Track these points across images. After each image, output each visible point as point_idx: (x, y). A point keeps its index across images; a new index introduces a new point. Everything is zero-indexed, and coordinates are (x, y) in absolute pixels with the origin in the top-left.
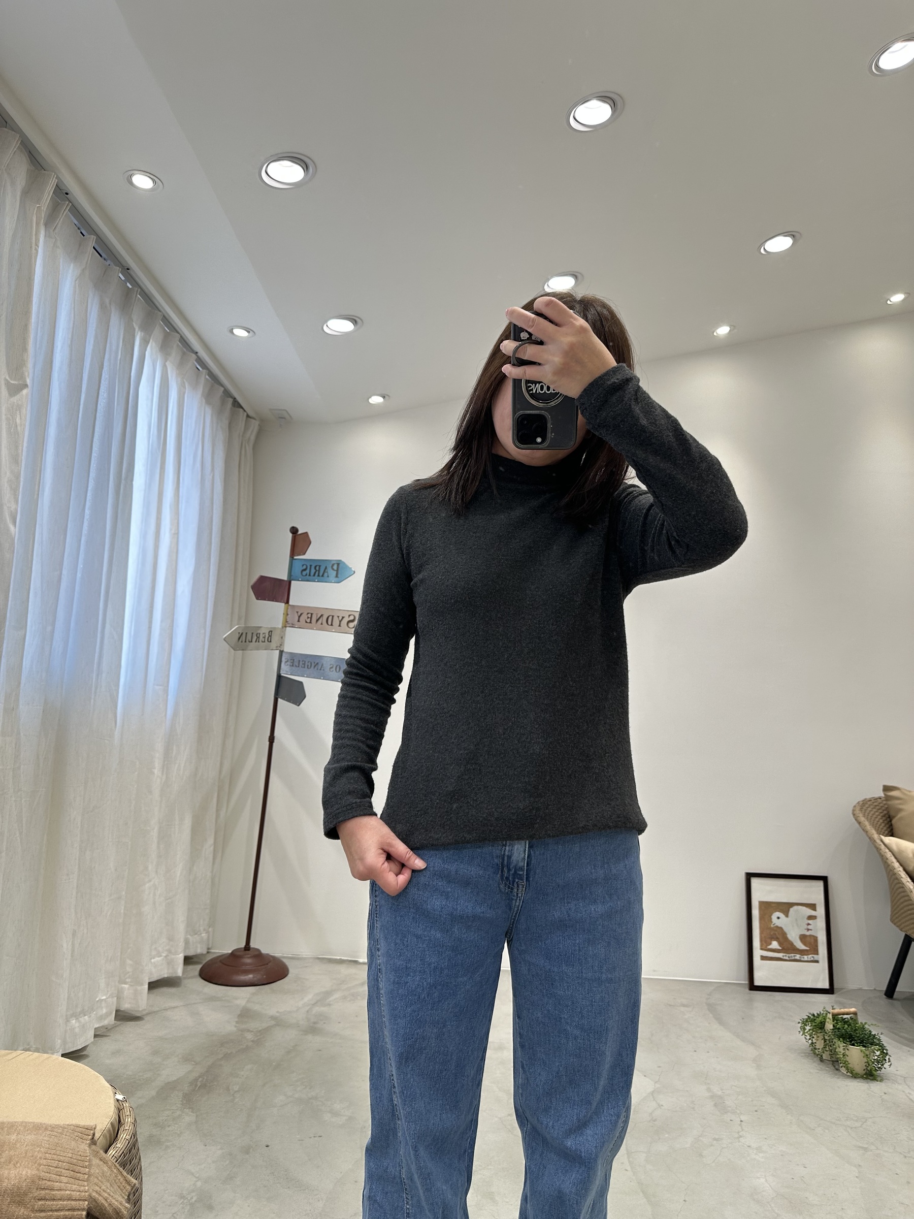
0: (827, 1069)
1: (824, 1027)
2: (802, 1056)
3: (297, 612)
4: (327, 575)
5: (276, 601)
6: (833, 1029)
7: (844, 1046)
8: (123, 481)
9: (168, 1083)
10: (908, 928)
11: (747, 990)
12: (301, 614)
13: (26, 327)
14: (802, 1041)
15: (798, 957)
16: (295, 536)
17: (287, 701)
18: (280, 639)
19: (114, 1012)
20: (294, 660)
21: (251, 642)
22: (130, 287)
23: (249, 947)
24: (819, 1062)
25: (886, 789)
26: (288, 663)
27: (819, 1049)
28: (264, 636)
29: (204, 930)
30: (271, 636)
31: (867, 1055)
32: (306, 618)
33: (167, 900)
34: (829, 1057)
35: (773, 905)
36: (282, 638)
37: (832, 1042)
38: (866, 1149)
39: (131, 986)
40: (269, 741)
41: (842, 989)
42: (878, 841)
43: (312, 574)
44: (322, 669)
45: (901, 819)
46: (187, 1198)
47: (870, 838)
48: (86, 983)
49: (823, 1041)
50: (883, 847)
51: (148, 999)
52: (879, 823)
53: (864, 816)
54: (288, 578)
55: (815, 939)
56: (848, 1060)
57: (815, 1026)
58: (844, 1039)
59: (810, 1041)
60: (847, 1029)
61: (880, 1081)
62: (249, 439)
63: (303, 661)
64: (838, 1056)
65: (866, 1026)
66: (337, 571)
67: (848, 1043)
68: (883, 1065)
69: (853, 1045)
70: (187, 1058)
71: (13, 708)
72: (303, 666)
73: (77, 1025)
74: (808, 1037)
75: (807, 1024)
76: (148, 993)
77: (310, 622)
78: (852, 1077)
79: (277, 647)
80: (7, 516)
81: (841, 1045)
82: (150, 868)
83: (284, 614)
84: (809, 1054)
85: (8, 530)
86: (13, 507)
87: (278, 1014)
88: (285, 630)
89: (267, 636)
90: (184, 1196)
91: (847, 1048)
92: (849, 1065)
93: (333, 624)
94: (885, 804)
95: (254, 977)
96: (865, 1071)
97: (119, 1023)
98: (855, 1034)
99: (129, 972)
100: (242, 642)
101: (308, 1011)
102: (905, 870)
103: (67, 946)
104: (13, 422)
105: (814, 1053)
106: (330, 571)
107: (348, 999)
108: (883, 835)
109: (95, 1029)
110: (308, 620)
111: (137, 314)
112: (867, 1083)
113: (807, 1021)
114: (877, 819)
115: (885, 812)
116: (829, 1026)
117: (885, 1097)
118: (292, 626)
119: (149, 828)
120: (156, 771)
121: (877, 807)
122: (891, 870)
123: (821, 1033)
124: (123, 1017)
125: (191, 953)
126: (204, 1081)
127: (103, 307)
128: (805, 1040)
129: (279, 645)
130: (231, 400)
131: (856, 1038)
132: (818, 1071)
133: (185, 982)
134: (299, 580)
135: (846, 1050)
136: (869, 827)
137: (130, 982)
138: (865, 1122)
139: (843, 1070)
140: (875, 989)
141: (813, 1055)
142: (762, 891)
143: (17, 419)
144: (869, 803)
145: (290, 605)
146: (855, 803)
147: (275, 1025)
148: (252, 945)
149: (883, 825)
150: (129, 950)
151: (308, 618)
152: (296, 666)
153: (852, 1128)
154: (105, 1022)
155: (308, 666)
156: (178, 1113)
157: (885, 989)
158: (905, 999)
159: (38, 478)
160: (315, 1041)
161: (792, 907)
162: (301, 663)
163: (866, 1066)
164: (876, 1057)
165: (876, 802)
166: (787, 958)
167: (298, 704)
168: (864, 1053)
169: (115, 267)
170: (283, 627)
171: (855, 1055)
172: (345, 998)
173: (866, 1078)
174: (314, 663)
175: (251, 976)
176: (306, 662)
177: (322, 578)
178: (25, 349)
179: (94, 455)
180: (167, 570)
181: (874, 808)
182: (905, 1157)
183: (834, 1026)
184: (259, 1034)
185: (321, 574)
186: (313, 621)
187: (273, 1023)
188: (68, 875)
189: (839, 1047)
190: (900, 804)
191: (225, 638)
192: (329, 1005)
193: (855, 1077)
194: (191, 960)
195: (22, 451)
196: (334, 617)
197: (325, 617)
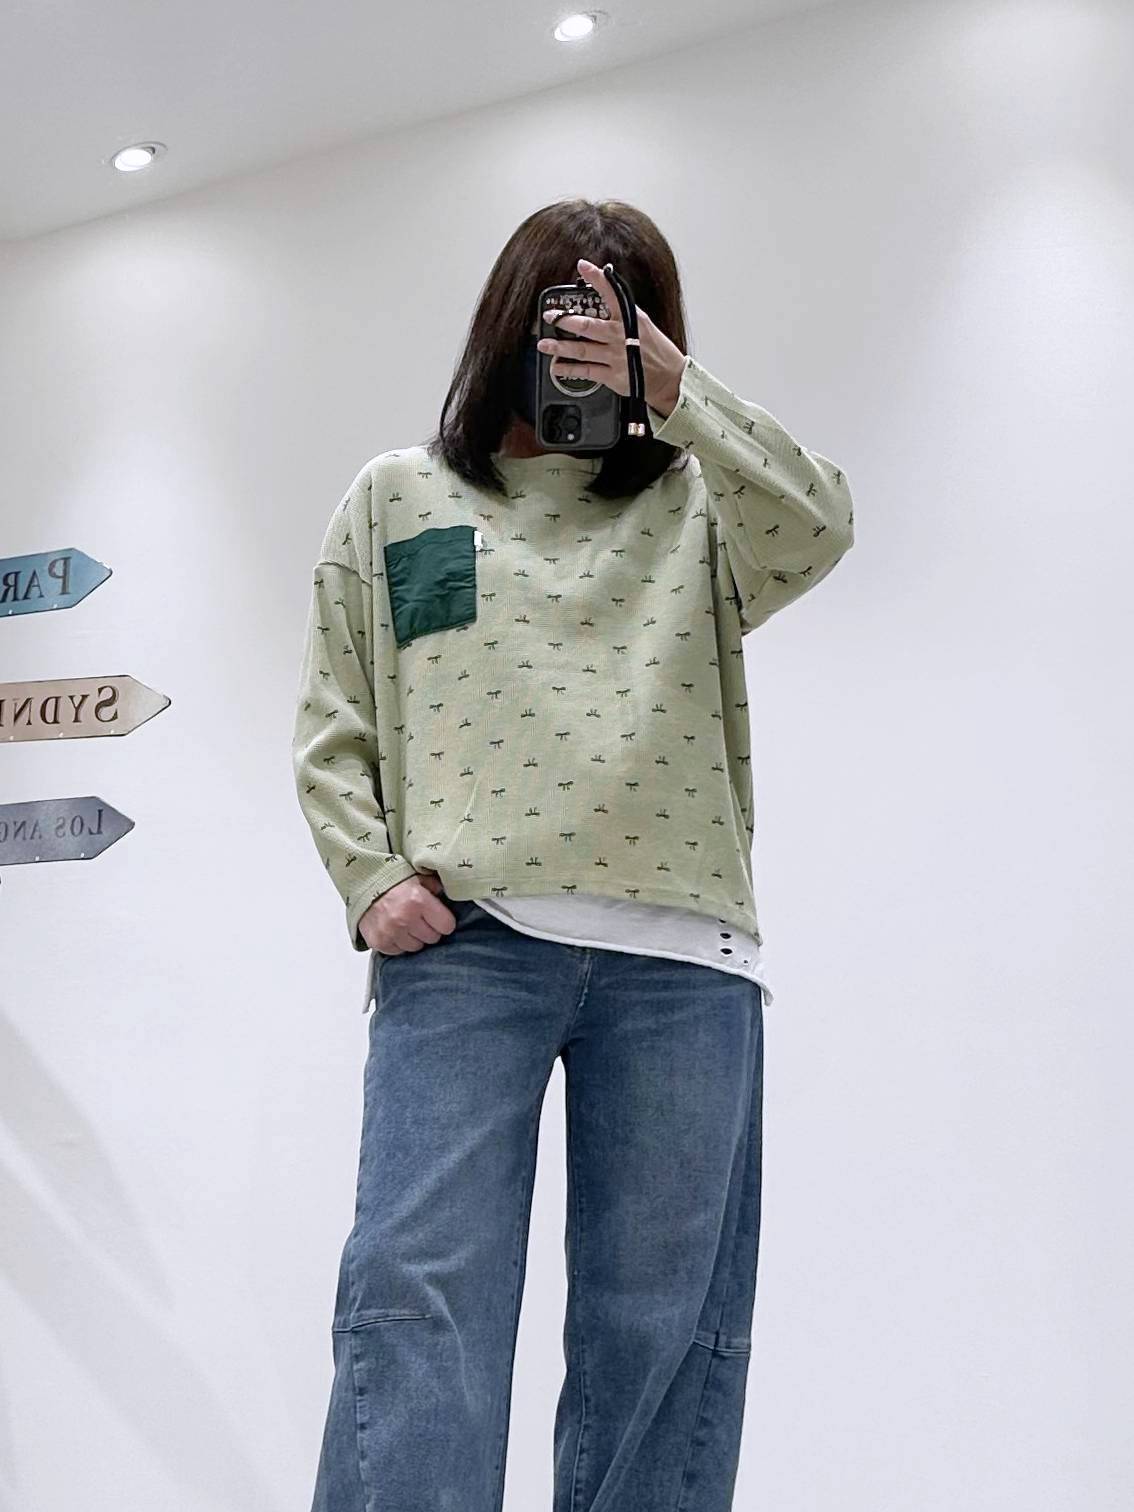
4: (37, 595)
44: (37, 834)
66: (64, 577)
93: (60, 720)
106: (46, 582)
174: (15, 823)
177: (26, 601)
185: (21, 595)
196: (61, 701)
197: (36, 706)
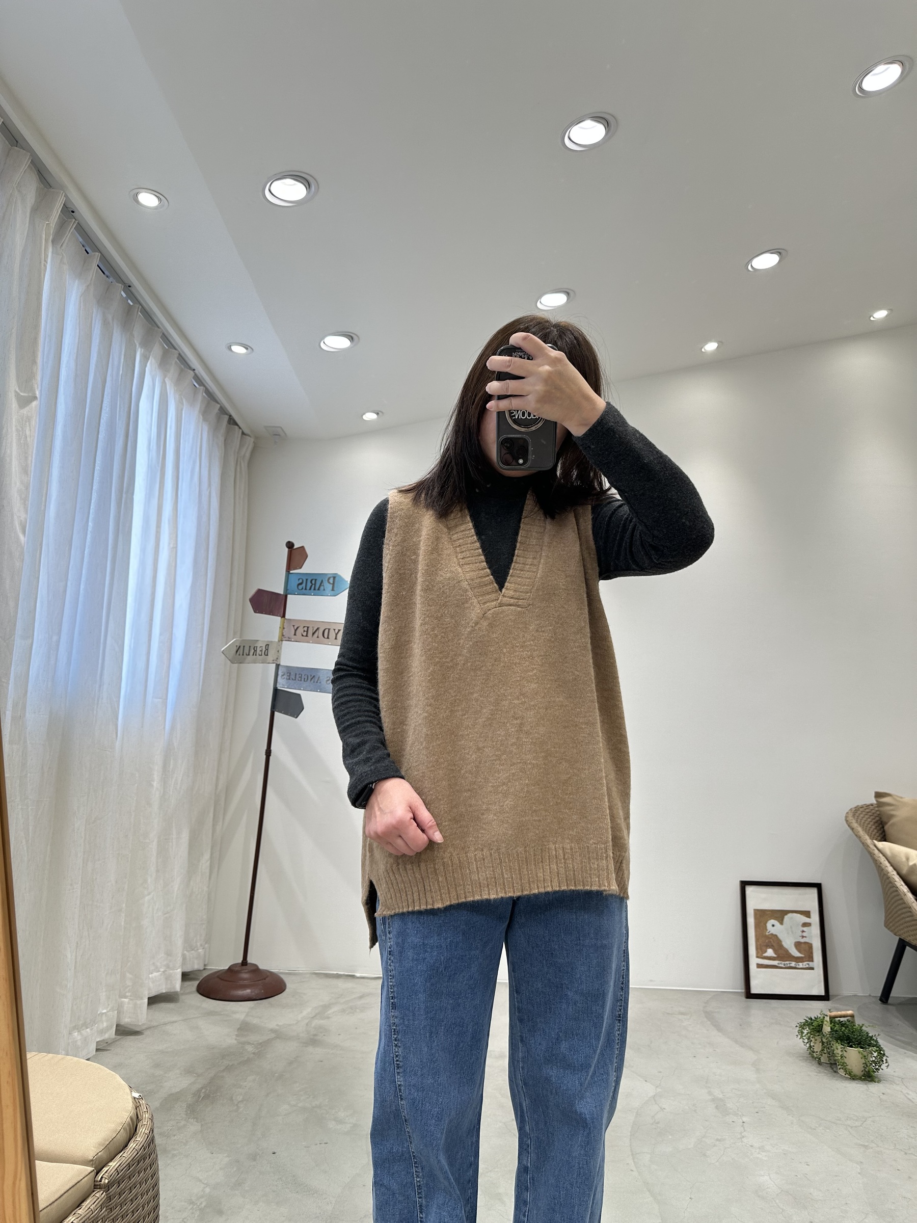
0: (825, 1071)
1: (822, 1030)
2: (800, 1060)
3: (294, 626)
4: (323, 589)
5: (272, 615)
6: (831, 1032)
7: (841, 1048)
8: (124, 496)
9: (171, 1094)
10: (902, 932)
11: (744, 998)
12: (298, 628)
13: (35, 340)
14: (800, 1044)
15: (793, 964)
16: (291, 551)
17: (284, 713)
18: (277, 652)
19: (115, 1026)
20: (290, 673)
21: (249, 655)
22: (131, 304)
23: (247, 962)
24: (818, 1065)
25: (878, 795)
26: (285, 676)
27: (817, 1052)
28: (261, 649)
29: (201, 945)
30: (267, 650)
31: (865, 1057)
32: (303, 631)
33: (165, 914)
34: (827, 1059)
35: (768, 913)
36: (278, 651)
37: (830, 1044)
38: (866, 1147)
39: (131, 1000)
40: (266, 755)
41: (837, 995)
42: (872, 847)
43: (308, 588)
44: (319, 681)
45: (893, 824)
46: (196, 1204)
47: (863, 843)
48: (88, 995)
49: (821, 1044)
50: (876, 852)
51: (147, 1014)
52: (872, 829)
53: (857, 822)
54: (284, 593)
55: (810, 946)
56: (846, 1061)
57: (813, 1029)
58: (841, 1040)
59: (808, 1045)
60: (845, 1031)
61: (878, 1083)
62: (244, 456)
63: (299, 674)
64: (837, 1058)
65: (864, 1028)
66: (333, 584)
67: (846, 1045)
68: (880, 1066)
69: (851, 1046)
70: (189, 1071)
71: (20, 716)
72: (300, 679)
73: (79, 1037)
74: (806, 1041)
75: (805, 1027)
76: (148, 1008)
77: (307, 636)
78: (850, 1078)
79: (273, 661)
80: (17, 526)
81: (839, 1047)
82: (149, 881)
83: (280, 628)
84: (807, 1057)
85: (18, 538)
86: (23, 516)
87: (277, 1027)
88: (282, 644)
89: (264, 649)
90: (193, 1202)
91: (845, 1049)
92: (848, 1067)
93: (330, 637)
94: (877, 811)
95: (251, 992)
96: (863, 1072)
97: (119, 1037)
98: (852, 1036)
99: (129, 986)
100: (239, 655)
101: (307, 1024)
102: (898, 874)
103: (71, 956)
104: (23, 433)
105: (813, 1057)
106: (326, 584)
107: (347, 1012)
108: (876, 840)
109: (97, 1042)
110: (305, 634)
111: (138, 330)
112: (866, 1084)
113: (804, 1025)
114: (869, 826)
115: (877, 818)
116: (827, 1029)
117: (882, 1097)
118: (287, 639)
119: (147, 841)
120: (155, 784)
121: (870, 814)
122: (885, 874)
123: (818, 1036)
124: (123, 1031)
125: (188, 969)
126: (208, 1091)
127: (105, 323)
128: (803, 1044)
129: (275, 659)
130: (226, 418)
131: (853, 1040)
132: (816, 1074)
133: (182, 998)
134: (295, 594)
135: (844, 1052)
136: (862, 833)
137: (131, 996)
138: (865, 1121)
139: (842, 1072)
140: (870, 995)
141: (811, 1058)
142: (757, 899)
143: (27, 431)
144: (861, 809)
145: (286, 619)
146: (847, 810)
147: (275, 1037)
148: (250, 960)
149: (876, 831)
150: (129, 964)
151: (304, 631)
152: (293, 679)
153: (852, 1127)
154: (106, 1036)
155: (304, 679)
156: (183, 1123)
157: (880, 995)
158: (900, 1004)
159: (45, 489)
160: (316, 1052)
161: (786, 914)
162: (297, 676)
163: (864, 1067)
164: (874, 1059)
165: (868, 809)
166: (783, 966)
167: (296, 716)
168: (862, 1054)
169: (117, 284)
170: (279, 641)
171: (853, 1056)
172: (343, 1011)
173: (864, 1080)
174: (311, 675)
175: (248, 991)
176: (303, 675)
177: (318, 591)
178: (34, 362)
179: (97, 468)
180: (166, 583)
181: (866, 815)
182: (906, 1153)
183: (831, 1028)
184: (259, 1047)
185: (317, 588)
186: (308, 635)
187: (273, 1035)
188: (71, 885)
189: (837, 1049)
190: (893, 810)
191: (223, 651)
192: (328, 1018)
193: (853, 1079)
194: (189, 977)
195: (32, 462)
196: (331, 631)
197: (321, 631)
